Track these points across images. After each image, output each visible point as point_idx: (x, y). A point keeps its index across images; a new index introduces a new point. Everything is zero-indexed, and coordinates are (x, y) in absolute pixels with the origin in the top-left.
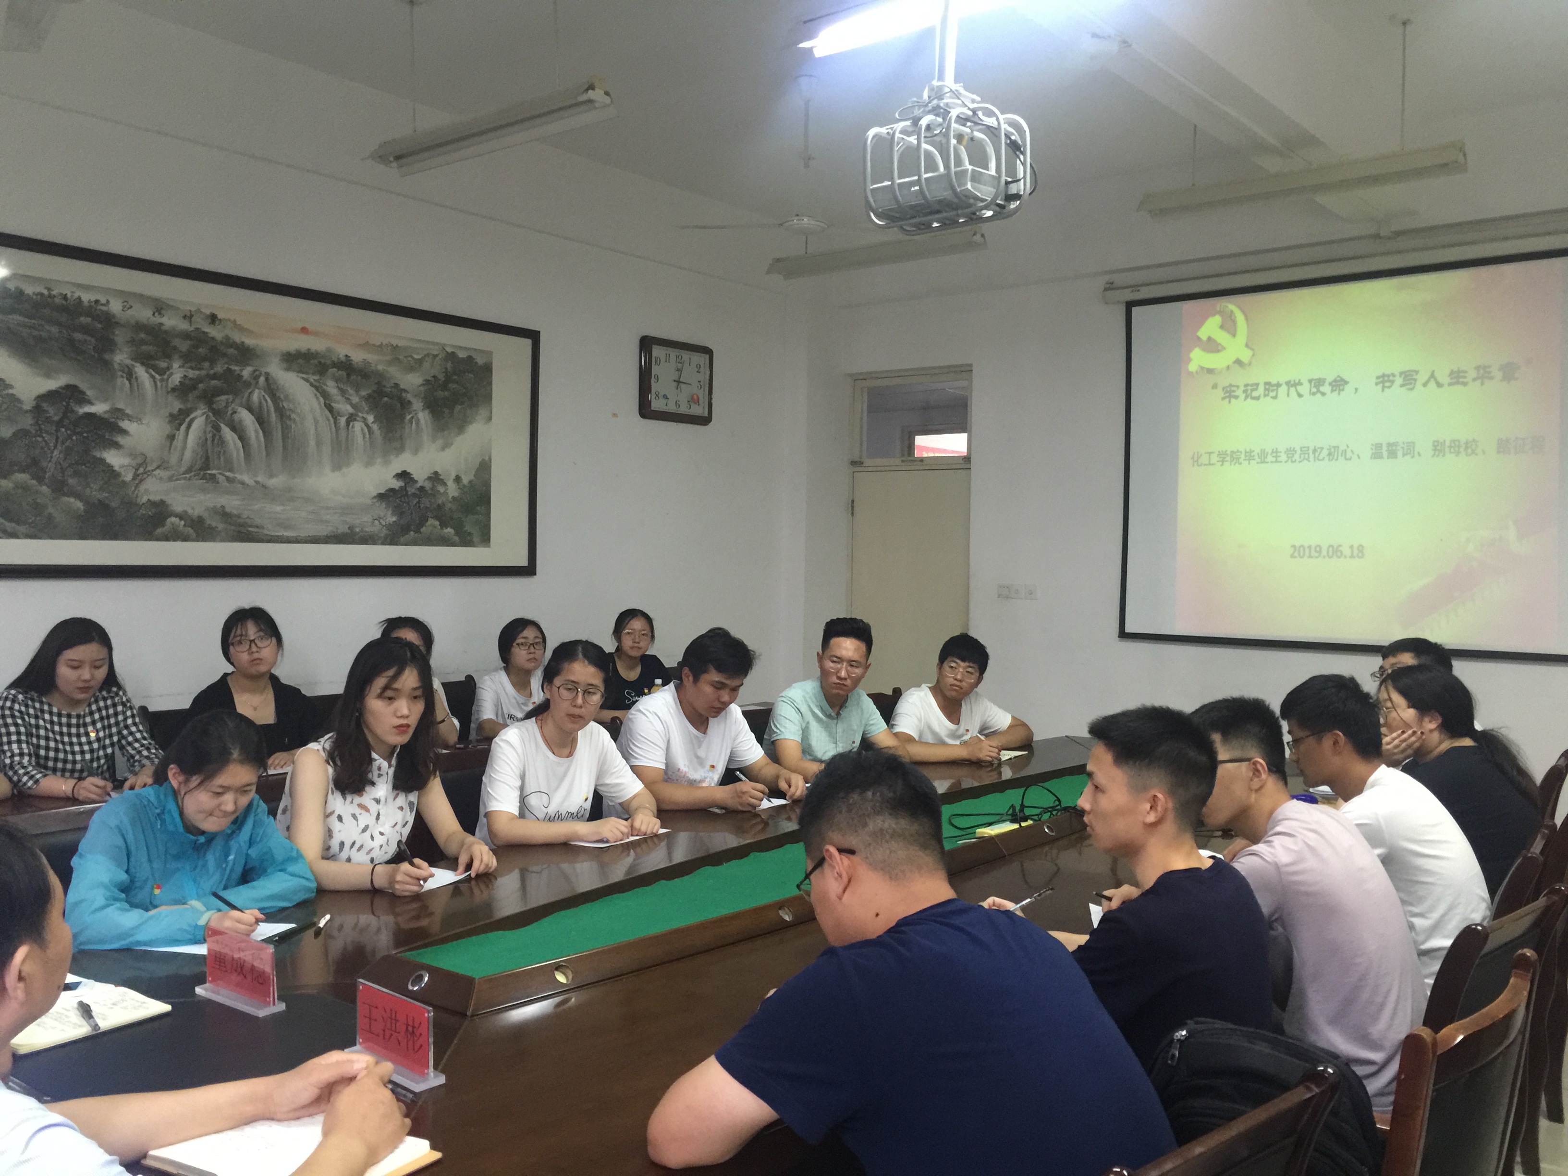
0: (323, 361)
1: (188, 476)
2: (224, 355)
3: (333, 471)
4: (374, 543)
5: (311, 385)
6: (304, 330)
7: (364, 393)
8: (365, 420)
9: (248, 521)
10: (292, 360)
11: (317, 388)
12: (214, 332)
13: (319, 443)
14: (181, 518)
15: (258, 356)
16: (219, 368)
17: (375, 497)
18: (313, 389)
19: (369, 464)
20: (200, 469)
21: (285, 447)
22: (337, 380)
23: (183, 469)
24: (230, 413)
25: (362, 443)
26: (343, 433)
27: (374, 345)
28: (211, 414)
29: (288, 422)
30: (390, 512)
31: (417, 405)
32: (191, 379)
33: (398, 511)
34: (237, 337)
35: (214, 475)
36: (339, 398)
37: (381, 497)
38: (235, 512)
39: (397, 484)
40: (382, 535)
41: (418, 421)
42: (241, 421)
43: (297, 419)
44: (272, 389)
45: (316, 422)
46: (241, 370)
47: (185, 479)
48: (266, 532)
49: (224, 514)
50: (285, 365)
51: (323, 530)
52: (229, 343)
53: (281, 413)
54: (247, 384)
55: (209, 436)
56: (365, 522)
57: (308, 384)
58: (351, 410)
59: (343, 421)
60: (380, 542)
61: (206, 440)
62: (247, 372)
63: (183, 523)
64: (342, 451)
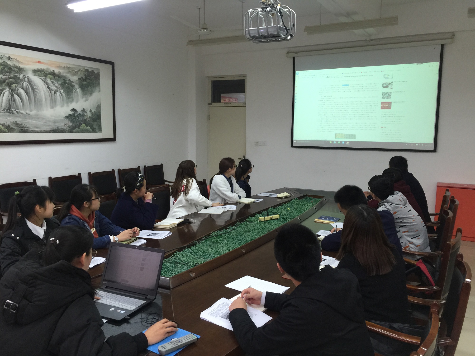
0: (46, 72)
2: (14, 70)
3: (51, 109)
4: (65, 132)
6: (39, 62)
7: (59, 83)
8: (60, 92)
9: (25, 126)
10: (36, 72)
12: (10, 63)
14: (3, 125)
15: (24, 71)
16: (12, 75)
17: (65, 117)
18: (43, 82)
20: (8, 109)
21: (35, 101)
22: (50, 79)
24: (17, 90)
25: (60, 99)
26: (53, 96)
27: (62, 67)
28: (10, 90)
29: (36, 93)
30: (70, 122)
31: (77, 86)
32: (3, 79)
33: (72, 121)
34: (18, 65)
37: (67, 117)
38: (20, 123)
39: (72, 113)
40: (68, 129)
41: (77, 92)
42: (20, 93)
46: (20, 76)
48: (31, 130)
49: (16, 124)
50: (33, 74)
51: (48, 128)
52: (15, 66)
53: (33, 89)
54: (21, 80)
55: (10, 98)
56: (62, 125)
60: (67, 131)
61: (9, 99)
62: (21, 76)
63: (3, 127)
64: (53, 102)
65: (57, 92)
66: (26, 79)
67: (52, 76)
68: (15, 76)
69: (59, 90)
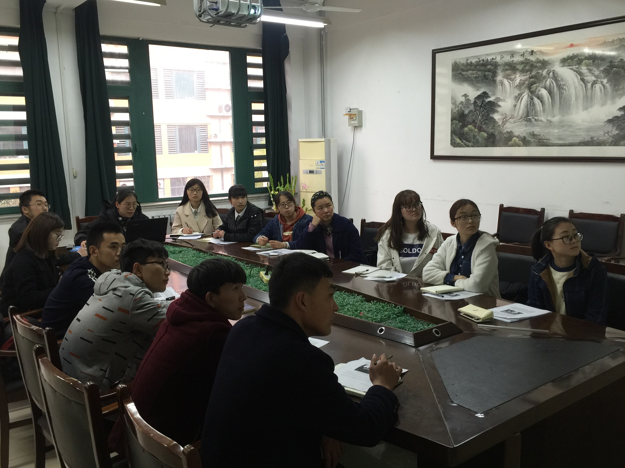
0: (580, 58)
1: (521, 120)
2: (536, 67)
3: (583, 111)
4: (605, 145)
5: (574, 71)
6: (572, 45)
7: (602, 69)
8: (602, 82)
9: (543, 137)
10: (565, 61)
11: (577, 72)
12: (533, 58)
13: (577, 98)
14: (517, 138)
15: (549, 64)
16: (534, 73)
17: (606, 121)
19: (603, 104)
20: (525, 117)
21: (560, 103)
22: (587, 65)
23: (519, 118)
24: (537, 91)
25: (600, 94)
26: (589, 92)
27: (609, 42)
28: (530, 93)
29: (562, 91)
30: (615, 128)
32: (523, 80)
33: (619, 127)
34: (541, 58)
35: (530, 119)
36: (588, 74)
37: (610, 121)
40: (610, 141)
42: (541, 94)
43: (567, 88)
44: (555, 77)
45: (575, 88)
46: (542, 72)
47: (519, 121)
49: (533, 135)
50: (562, 65)
52: (539, 61)
53: (560, 87)
54: (545, 78)
55: (529, 103)
56: (600, 135)
57: (572, 71)
58: (594, 78)
59: (589, 85)
60: (608, 144)
62: (545, 73)
63: (518, 139)
64: (588, 100)
65: (596, 83)
66: (551, 74)
67: (589, 61)
68: (538, 72)
69: (599, 80)
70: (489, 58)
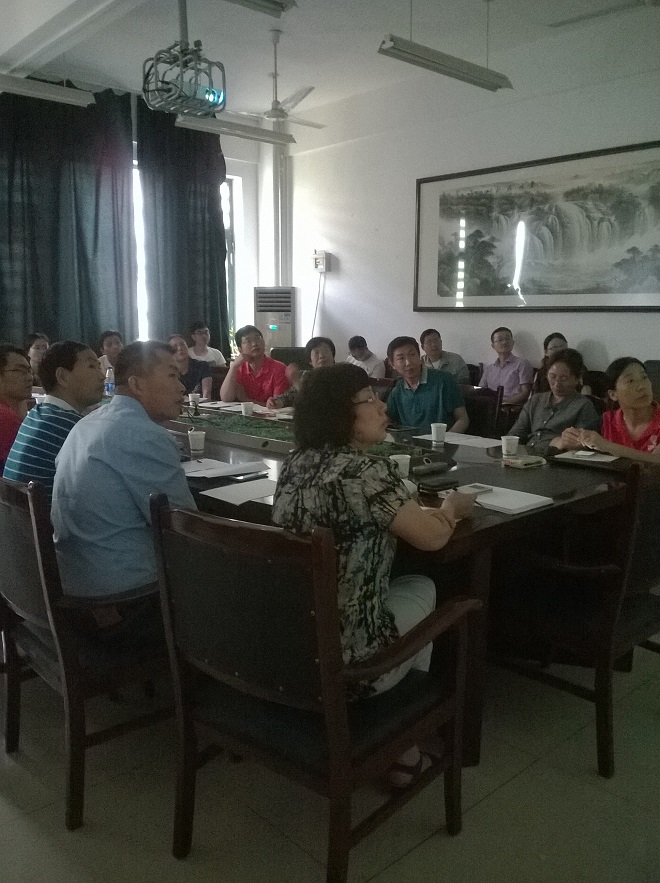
0: (586, 191)
2: (537, 201)
3: (589, 253)
6: (576, 177)
7: (609, 204)
8: (609, 220)
9: (544, 284)
10: (570, 195)
12: (533, 191)
13: (581, 239)
15: (552, 198)
17: (614, 265)
18: (580, 208)
19: (610, 245)
21: (564, 243)
22: (594, 200)
24: (538, 230)
25: (607, 234)
26: (596, 230)
27: (617, 174)
29: (566, 230)
30: (622, 274)
31: (644, 204)
33: (627, 272)
34: (543, 190)
36: (594, 210)
37: (617, 264)
38: (539, 280)
40: (617, 287)
41: (645, 214)
42: (543, 233)
43: (571, 227)
45: (581, 227)
48: (553, 289)
49: (533, 281)
50: (565, 199)
51: (581, 287)
56: (606, 281)
57: (577, 207)
58: (600, 215)
60: (616, 291)
62: (546, 208)
64: (594, 240)
65: (604, 221)
66: (554, 210)
68: (538, 208)
69: (607, 217)
70: (484, 190)
